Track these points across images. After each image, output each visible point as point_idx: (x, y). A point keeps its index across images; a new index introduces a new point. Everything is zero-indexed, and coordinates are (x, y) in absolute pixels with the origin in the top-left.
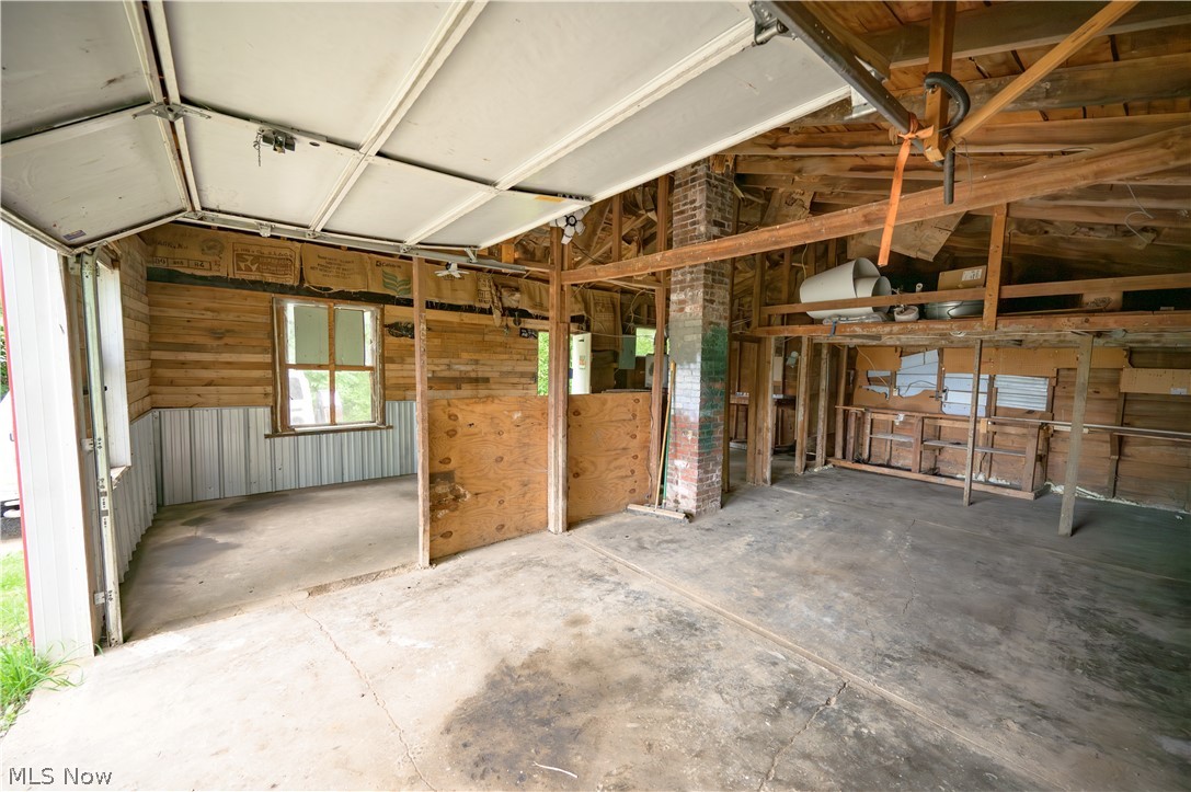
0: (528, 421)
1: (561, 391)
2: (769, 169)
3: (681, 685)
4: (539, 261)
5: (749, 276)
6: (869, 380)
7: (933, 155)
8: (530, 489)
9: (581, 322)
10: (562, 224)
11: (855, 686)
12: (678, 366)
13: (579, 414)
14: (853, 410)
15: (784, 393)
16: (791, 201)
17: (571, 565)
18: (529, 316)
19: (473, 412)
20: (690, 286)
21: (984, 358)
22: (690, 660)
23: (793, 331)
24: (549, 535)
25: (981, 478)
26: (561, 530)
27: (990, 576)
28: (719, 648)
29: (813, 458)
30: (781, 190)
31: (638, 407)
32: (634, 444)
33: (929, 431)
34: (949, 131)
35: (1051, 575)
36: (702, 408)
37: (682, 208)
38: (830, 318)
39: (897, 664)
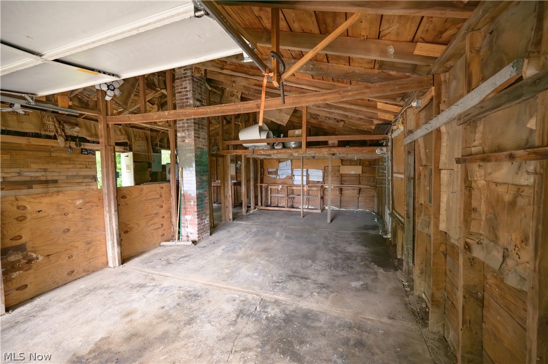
0: (88, 204)
1: (111, 185)
2: (221, 78)
3: (191, 326)
4: (92, 109)
5: (216, 126)
6: (269, 173)
7: (276, 84)
8: (93, 245)
9: (126, 146)
10: (105, 88)
11: (266, 298)
12: (184, 169)
13: (126, 197)
14: (263, 185)
15: (236, 180)
16: (232, 95)
17: (125, 283)
18: (88, 141)
19: (41, 203)
20: (187, 130)
21: (305, 163)
22: (195, 312)
23: (237, 152)
24: (110, 269)
25: (306, 207)
26: (117, 265)
27: (309, 242)
28: (209, 302)
29: (250, 207)
30: (228, 89)
31: (163, 191)
32: (162, 211)
33: (290, 192)
34: (280, 76)
35: (326, 238)
36: (197, 189)
37: (180, 90)
38: (251, 147)
39: (280, 284)
